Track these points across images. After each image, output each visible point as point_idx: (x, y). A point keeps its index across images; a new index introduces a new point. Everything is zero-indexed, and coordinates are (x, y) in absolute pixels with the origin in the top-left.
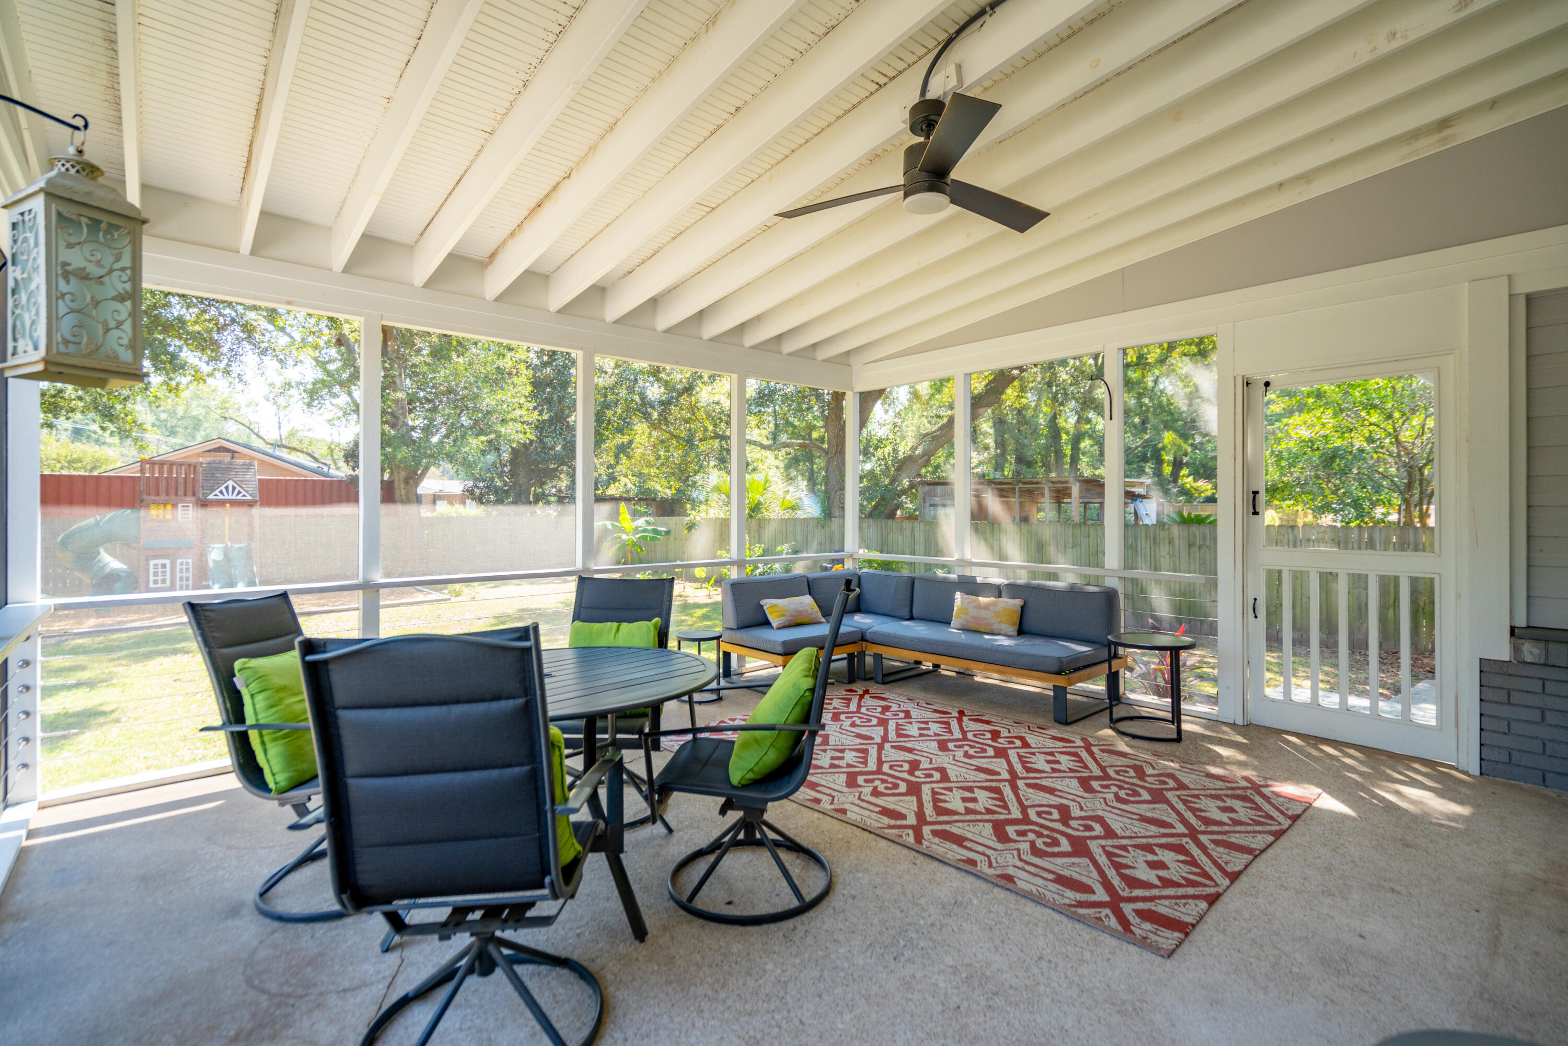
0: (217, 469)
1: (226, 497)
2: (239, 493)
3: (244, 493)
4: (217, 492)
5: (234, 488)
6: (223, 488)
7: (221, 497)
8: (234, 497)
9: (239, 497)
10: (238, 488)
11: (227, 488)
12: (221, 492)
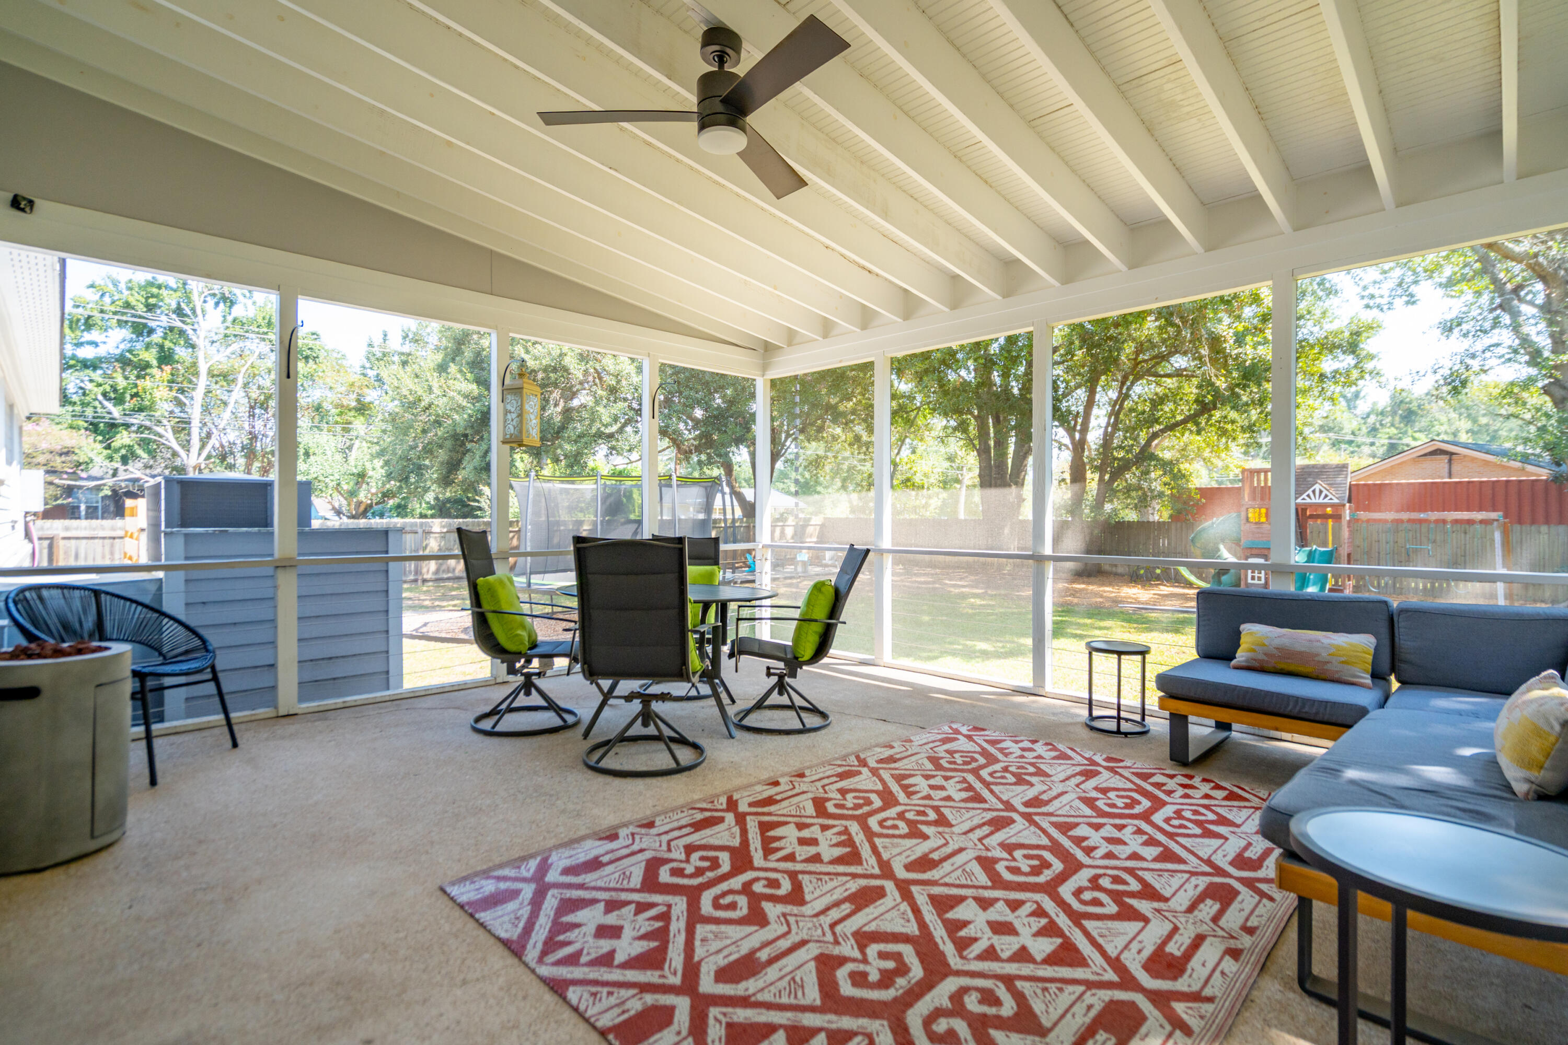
0: (1310, 474)
1: (1313, 501)
2: (1326, 496)
3: (1330, 496)
4: (1304, 496)
5: (1321, 492)
6: (1310, 492)
7: (1308, 501)
8: (1321, 501)
9: (1326, 501)
10: (1325, 492)
11: (1314, 492)
12: (1308, 496)
